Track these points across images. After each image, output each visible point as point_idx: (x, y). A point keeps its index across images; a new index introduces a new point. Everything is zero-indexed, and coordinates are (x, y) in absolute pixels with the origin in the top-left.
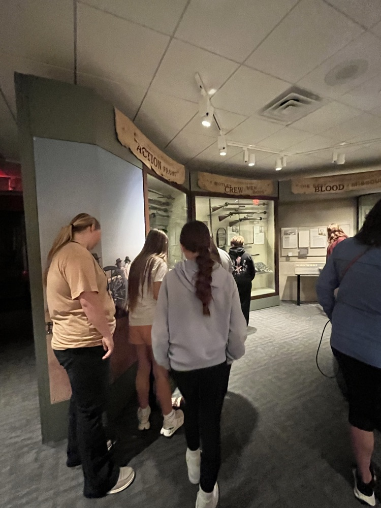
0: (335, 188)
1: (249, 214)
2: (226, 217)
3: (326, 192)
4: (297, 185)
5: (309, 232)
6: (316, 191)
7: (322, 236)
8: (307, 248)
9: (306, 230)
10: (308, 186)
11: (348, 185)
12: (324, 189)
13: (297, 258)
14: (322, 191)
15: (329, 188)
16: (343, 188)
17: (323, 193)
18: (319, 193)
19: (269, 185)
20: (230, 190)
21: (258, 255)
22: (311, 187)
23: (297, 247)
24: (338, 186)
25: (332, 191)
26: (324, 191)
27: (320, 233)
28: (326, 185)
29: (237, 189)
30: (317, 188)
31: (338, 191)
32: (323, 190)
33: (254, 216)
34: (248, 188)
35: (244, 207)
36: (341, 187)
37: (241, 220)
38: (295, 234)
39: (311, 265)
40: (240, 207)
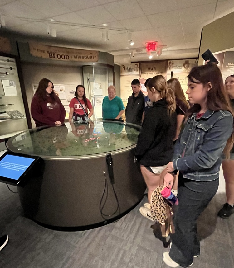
0: (63, 57)
3: (57, 59)
4: (35, 49)
6: (50, 57)
7: (62, 91)
10: (44, 52)
11: (72, 57)
12: (56, 56)
15: (59, 56)
16: (68, 58)
17: (55, 59)
18: (52, 58)
21: (12, 104)
22: (46, 52)
24: (65, 56)
25: (61, 59)
27: (61, 89)
28: (57, 54)
30: (51, 55)
31: (65, 60)
32: (55, 57)
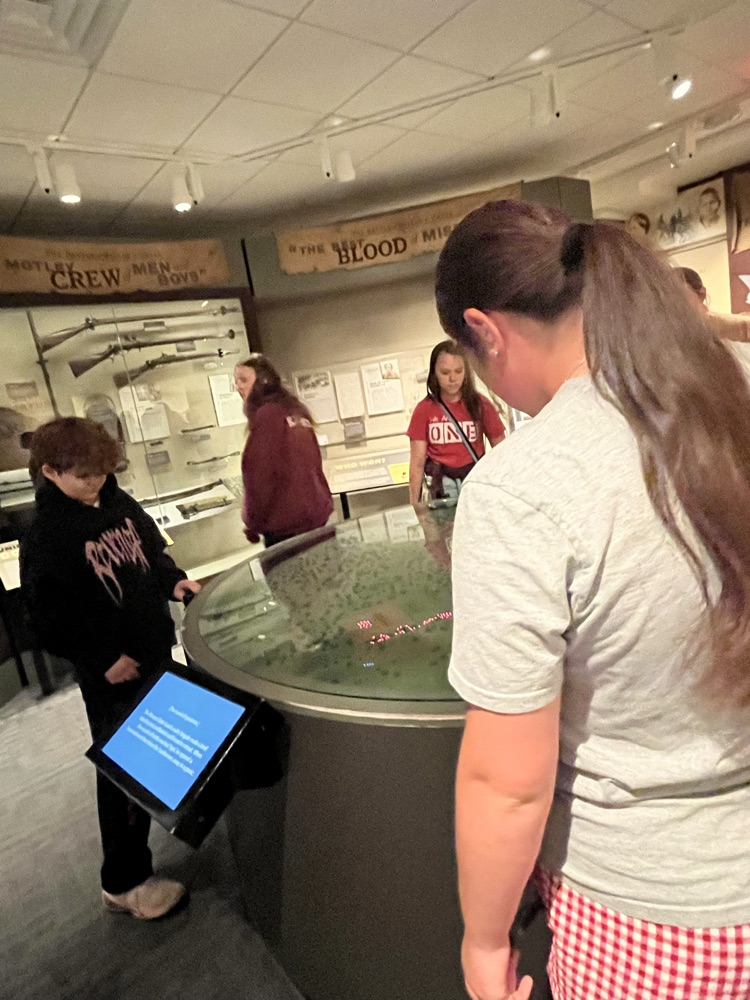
0: (385, 248)
1: (181, 345)
2: (95, 362)
3: (367, 262)
4: (293, 249)
5: (357, 374)
6: (341, 262)
7: (391, 381)
8: (359, 419)
9: (348, 370)
10: (321, 250)
11: (415, 240)
12: (359, 253)
13: (344, 446)
14: (355, 259)
15: (371, 251)
16: (404, 249)
17: (358, 265)
18: (351, 266)
19: (211, 253)
20: (72, 280)
22: (328, 248)
23: (337, 418)
24: (393, 243)
25: (380, 258)
26: (361, 259)
27: (386, 374)
28: (364, 244)
29: (100, 277)
30: (343, 253)
31: (394, 257)
32: (358, 257)
33: (200, 347)
34: (137, 269)
35: (162, 324)
36: (400, 246)
37: (151, 365)
38: (326, 384)
39: (371, 462)
40: (146, 325)
